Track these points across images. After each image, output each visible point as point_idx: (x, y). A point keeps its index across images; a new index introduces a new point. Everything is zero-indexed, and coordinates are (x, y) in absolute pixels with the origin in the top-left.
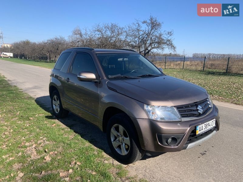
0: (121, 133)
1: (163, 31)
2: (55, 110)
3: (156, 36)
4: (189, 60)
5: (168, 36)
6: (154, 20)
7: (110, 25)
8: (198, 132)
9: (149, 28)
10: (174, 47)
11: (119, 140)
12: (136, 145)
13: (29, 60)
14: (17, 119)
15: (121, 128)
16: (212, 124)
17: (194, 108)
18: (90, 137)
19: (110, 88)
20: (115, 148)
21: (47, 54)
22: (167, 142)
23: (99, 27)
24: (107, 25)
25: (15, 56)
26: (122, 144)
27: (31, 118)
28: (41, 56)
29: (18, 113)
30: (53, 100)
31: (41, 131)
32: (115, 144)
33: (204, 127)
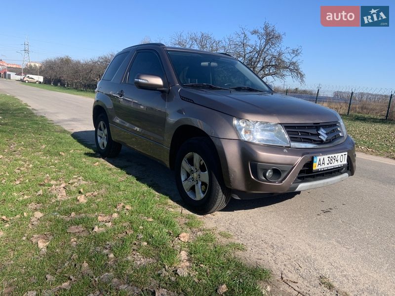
0: (197, 166)
1: (284, 48)
2: (101, 146)
3: (273, 56)
4: (326, 101)
5: (293, 55)
6: (271, 29)
7: (199, 35)
8: (316, 167)
9: (262, 42)
10: (301, 76)
11: (193, 178)
12: (218, 180)
13: (69, 89)
14: (41, 154)
15: (197, 157)
16: (341, 159)
17: (314, 131)
18: (151, 181)
19: (183, 98)
20: (186, 192)
21: (97, 79)
22: (265, 176)
23: (182, 38)
24: (194, 36)
25: (47, 82)
26: (197, 183)
27: (63, 154)
28: (88, 83)
29: (44, 147)
30: (98, 130)
31: (76, 169)
32: (186, 185)
33: (326, 161)
